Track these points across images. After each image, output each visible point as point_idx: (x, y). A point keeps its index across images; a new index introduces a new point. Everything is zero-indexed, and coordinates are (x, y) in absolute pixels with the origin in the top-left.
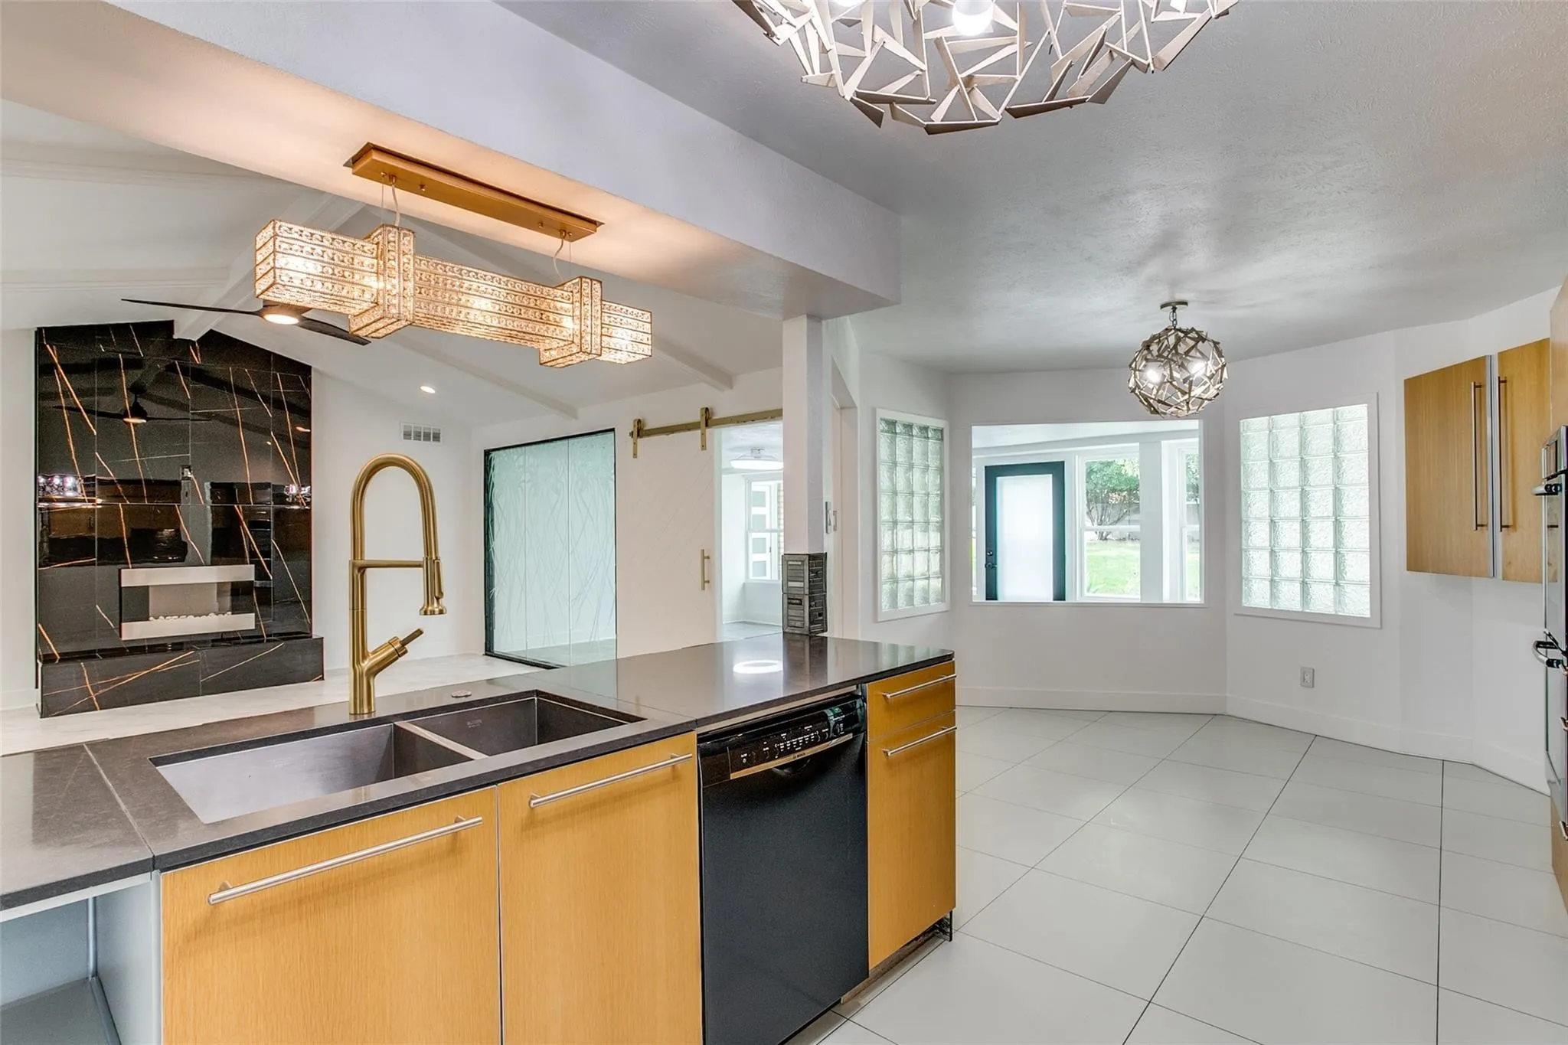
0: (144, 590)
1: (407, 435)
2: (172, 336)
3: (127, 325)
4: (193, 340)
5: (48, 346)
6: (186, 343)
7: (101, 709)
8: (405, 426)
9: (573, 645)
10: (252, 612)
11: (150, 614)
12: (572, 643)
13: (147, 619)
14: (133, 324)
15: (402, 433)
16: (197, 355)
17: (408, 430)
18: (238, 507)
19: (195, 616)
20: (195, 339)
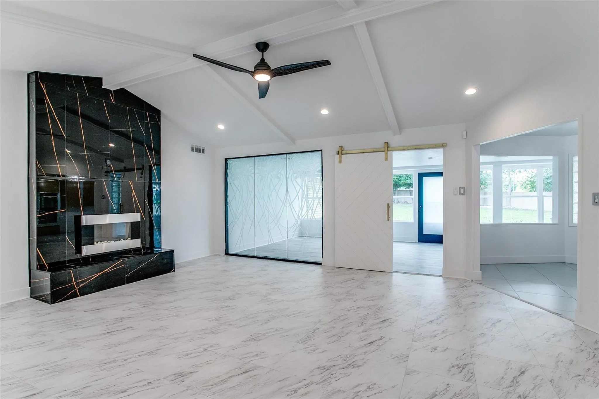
0: (92, 227)
1: (193, 149)
2: (102, 87)
3: (80, 77)
4: (111, 90)
5: (41, 83)
6: (108, 91)
7: (80, 296)
8: (192, 145)
9: (256, 248)
10: (140, 238)
11: (95, 241)
12: (256, 247)
13: (94, 244)
14: (84, 77)
15: (191, 148)
16: (113, 99)
17: (193, 147)
18: (131, 182)
19: (114, 241)
20: (112, 90)
